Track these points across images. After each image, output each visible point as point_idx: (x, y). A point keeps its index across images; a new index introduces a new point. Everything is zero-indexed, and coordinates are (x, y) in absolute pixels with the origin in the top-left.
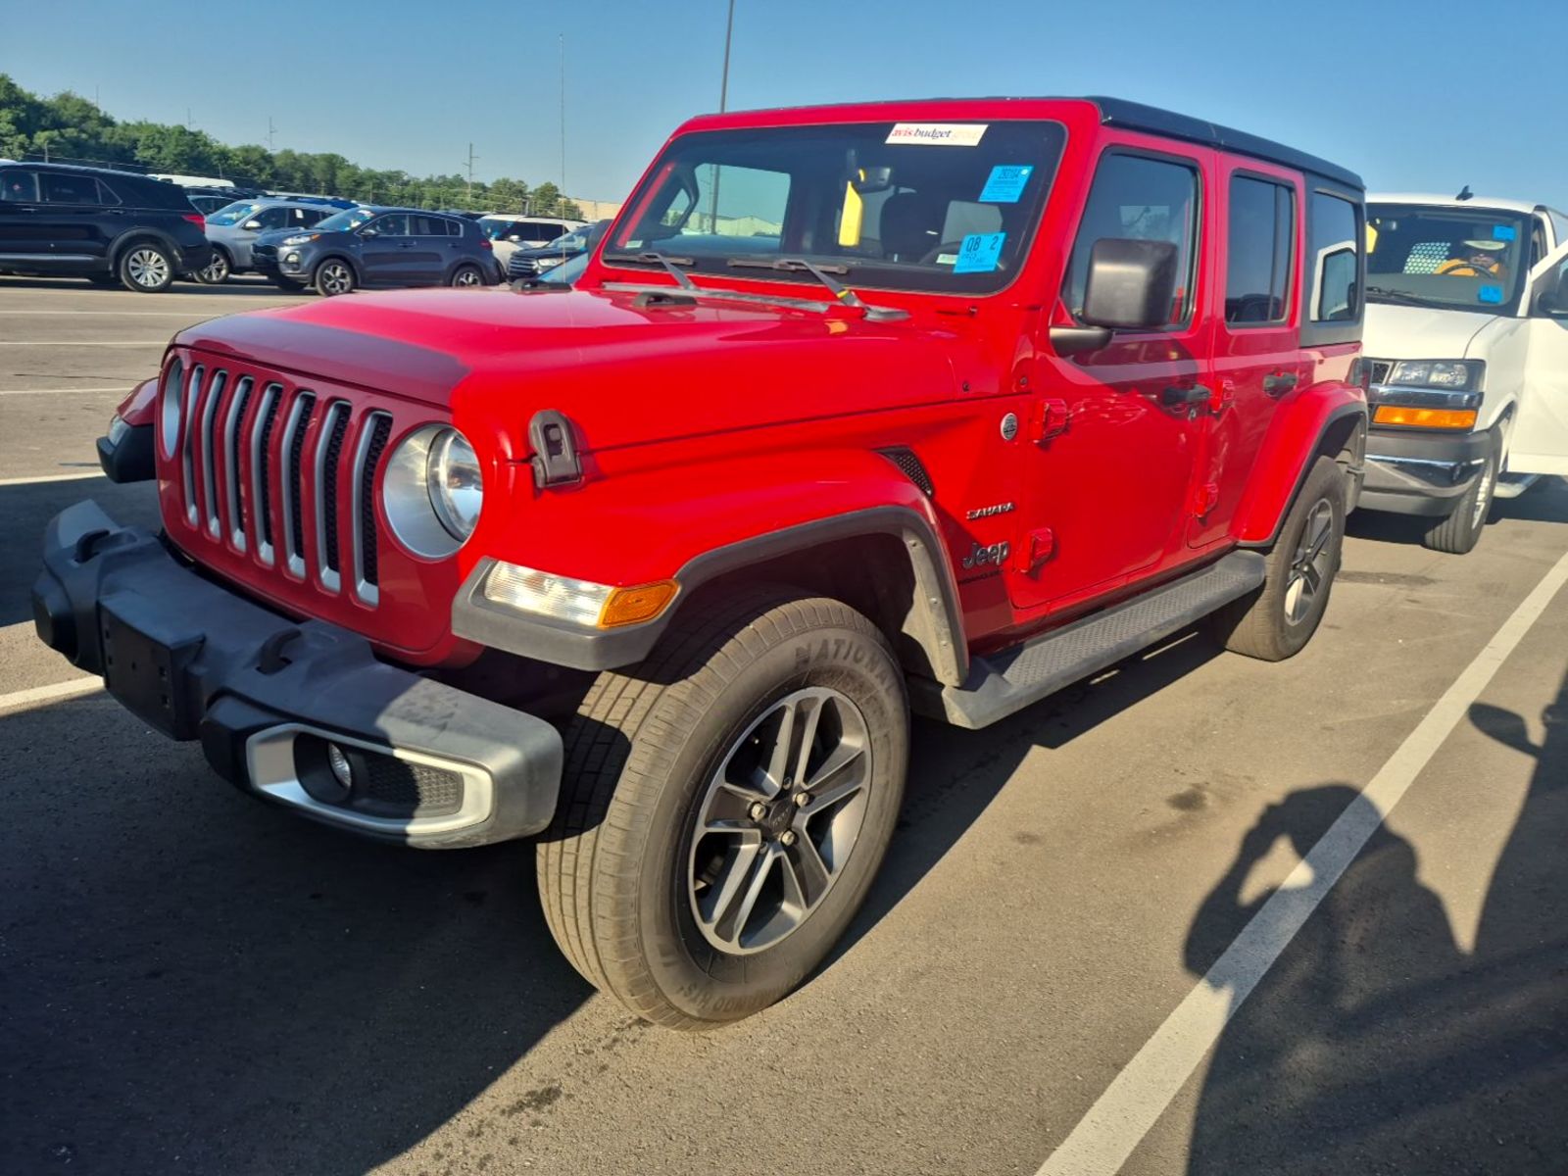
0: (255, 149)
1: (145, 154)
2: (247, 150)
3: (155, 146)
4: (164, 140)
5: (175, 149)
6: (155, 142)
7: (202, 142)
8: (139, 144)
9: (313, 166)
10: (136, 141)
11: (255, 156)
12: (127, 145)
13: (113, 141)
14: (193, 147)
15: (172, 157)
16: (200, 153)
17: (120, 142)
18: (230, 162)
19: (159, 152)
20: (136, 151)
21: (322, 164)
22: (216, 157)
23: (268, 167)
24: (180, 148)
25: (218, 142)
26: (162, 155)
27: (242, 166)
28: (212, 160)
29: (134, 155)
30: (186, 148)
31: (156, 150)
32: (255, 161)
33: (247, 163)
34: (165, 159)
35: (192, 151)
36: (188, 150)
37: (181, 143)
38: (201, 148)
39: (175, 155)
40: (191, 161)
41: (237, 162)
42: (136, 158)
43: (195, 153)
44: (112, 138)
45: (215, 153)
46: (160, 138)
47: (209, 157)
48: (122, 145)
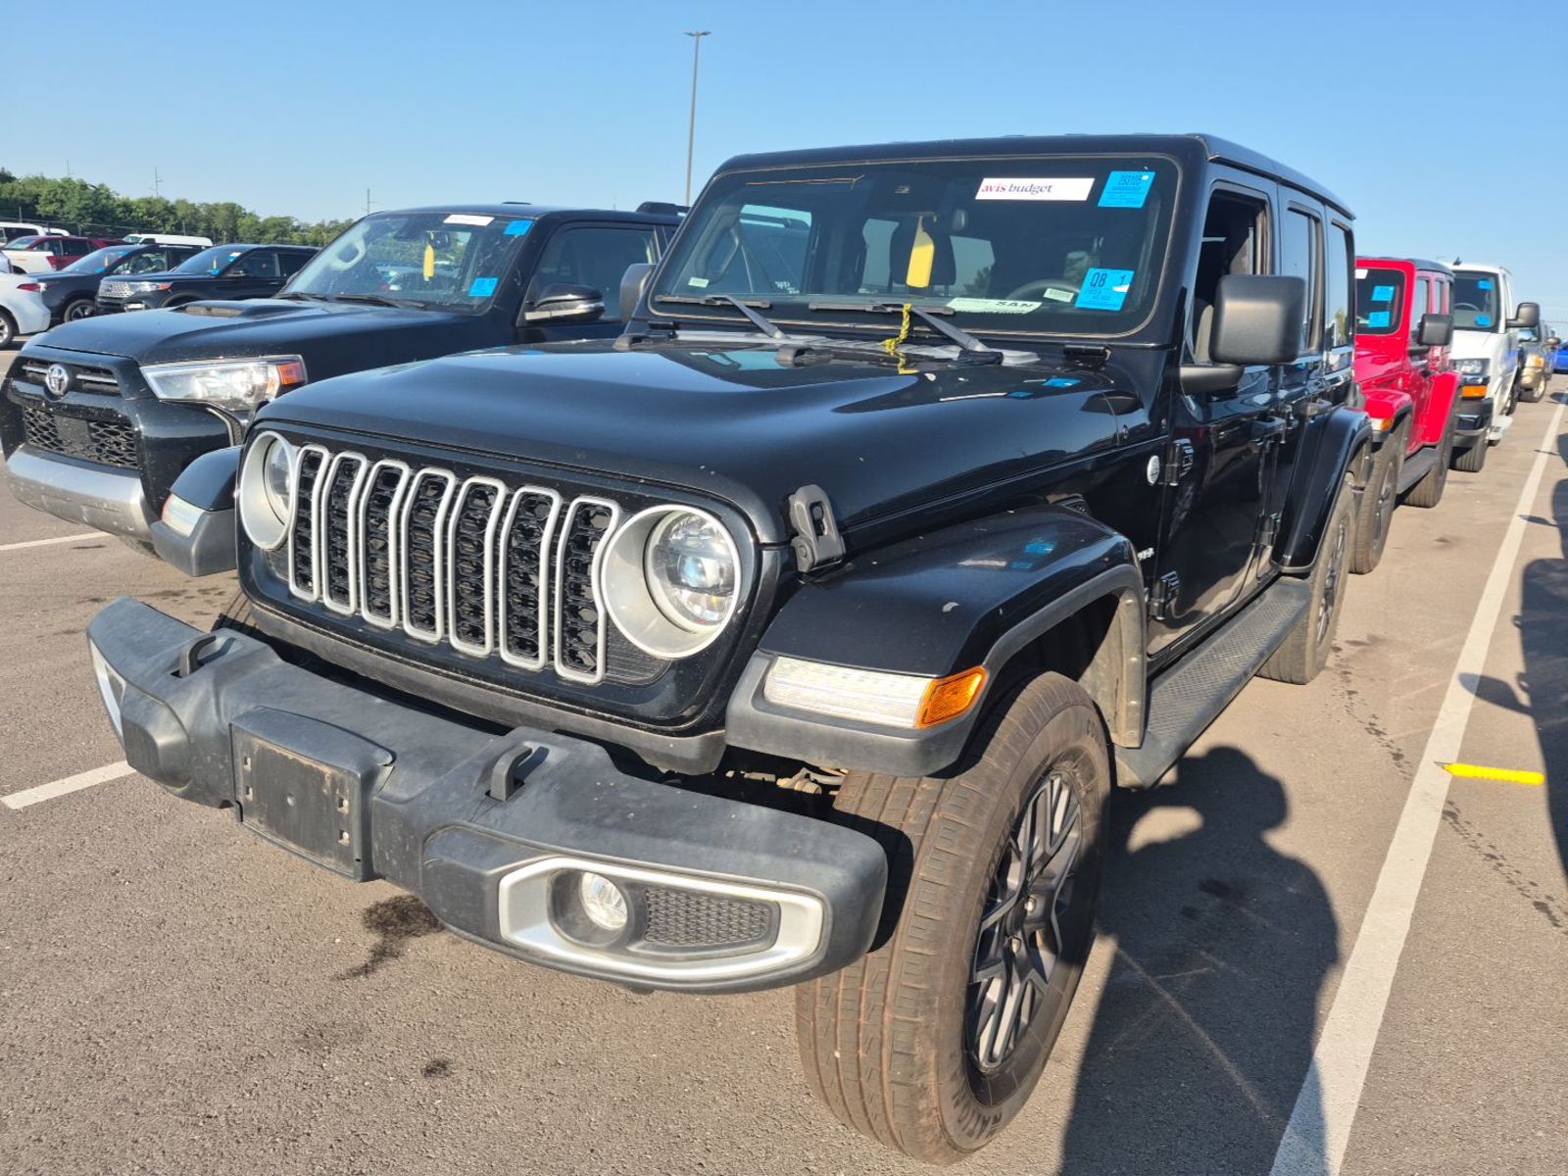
0: (159, 200)
1: (47, 209)
2: (149, 202)
3: (57, 200)
4: (66, 194)
5: (79, 203)
6: (57, 197)
7: (104, 196)
8: (41, 199)
9: (213, 215)
10: (37, 196)
11: (158, 208)
12: (28, 200)
13: (14, 196)
14: (96, 201)
15: (77, 212)
16: (103, 206)
17: (20, 197)
18: (134, 214)
19: (62, 207)
20: (37, 206)
21: (224, 213)
22: (120, 209)
23: (172, 218)
24: (84, 202)
25: (118, 195)
26: (66, 209)
27: (146, 217)
28: (118, 212)
29: (36, 210)
30: (90, 201)
31: (59, 205)
32: (159, 213)
33: (151, 215)
34: (68, 213)
35: (97, 204)
36: (92, 204)
37: (85, 196)
38: (104, 201)
39: (79, 209)
40: (96, 215)
41: (140, 214)
42: (38, 213)
43: (99, 208)
44: (12, 194)
45: (119, 206)
46: (62, 193)
47: (113, 211)
48: (23, 201)
